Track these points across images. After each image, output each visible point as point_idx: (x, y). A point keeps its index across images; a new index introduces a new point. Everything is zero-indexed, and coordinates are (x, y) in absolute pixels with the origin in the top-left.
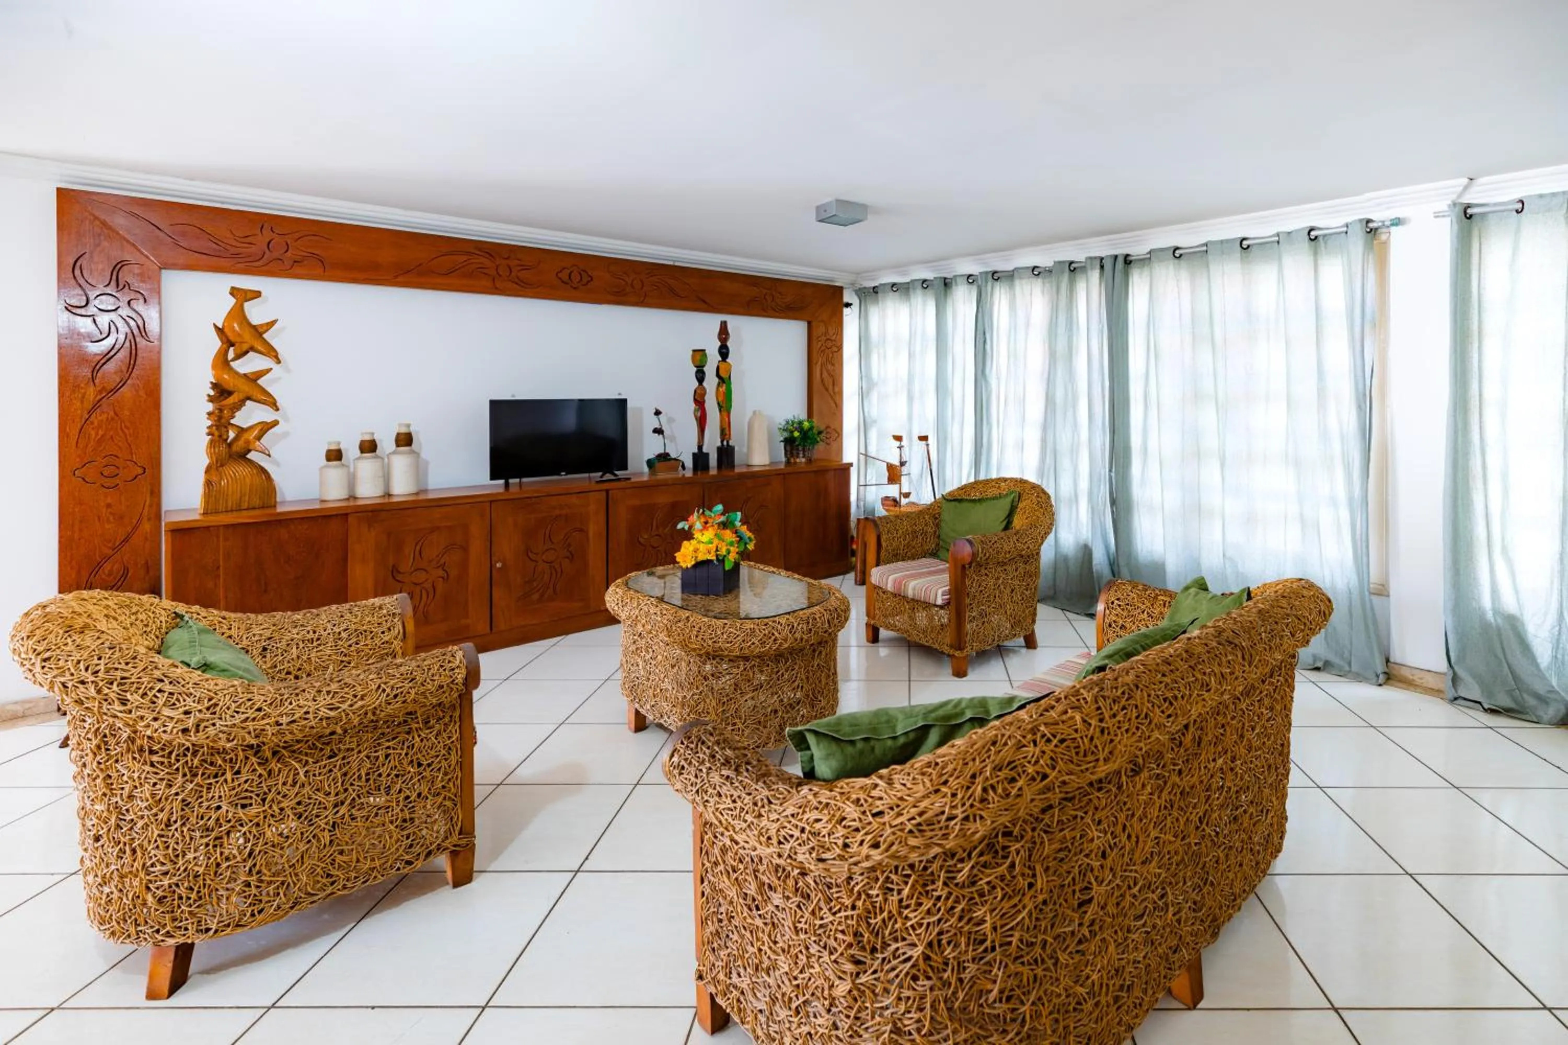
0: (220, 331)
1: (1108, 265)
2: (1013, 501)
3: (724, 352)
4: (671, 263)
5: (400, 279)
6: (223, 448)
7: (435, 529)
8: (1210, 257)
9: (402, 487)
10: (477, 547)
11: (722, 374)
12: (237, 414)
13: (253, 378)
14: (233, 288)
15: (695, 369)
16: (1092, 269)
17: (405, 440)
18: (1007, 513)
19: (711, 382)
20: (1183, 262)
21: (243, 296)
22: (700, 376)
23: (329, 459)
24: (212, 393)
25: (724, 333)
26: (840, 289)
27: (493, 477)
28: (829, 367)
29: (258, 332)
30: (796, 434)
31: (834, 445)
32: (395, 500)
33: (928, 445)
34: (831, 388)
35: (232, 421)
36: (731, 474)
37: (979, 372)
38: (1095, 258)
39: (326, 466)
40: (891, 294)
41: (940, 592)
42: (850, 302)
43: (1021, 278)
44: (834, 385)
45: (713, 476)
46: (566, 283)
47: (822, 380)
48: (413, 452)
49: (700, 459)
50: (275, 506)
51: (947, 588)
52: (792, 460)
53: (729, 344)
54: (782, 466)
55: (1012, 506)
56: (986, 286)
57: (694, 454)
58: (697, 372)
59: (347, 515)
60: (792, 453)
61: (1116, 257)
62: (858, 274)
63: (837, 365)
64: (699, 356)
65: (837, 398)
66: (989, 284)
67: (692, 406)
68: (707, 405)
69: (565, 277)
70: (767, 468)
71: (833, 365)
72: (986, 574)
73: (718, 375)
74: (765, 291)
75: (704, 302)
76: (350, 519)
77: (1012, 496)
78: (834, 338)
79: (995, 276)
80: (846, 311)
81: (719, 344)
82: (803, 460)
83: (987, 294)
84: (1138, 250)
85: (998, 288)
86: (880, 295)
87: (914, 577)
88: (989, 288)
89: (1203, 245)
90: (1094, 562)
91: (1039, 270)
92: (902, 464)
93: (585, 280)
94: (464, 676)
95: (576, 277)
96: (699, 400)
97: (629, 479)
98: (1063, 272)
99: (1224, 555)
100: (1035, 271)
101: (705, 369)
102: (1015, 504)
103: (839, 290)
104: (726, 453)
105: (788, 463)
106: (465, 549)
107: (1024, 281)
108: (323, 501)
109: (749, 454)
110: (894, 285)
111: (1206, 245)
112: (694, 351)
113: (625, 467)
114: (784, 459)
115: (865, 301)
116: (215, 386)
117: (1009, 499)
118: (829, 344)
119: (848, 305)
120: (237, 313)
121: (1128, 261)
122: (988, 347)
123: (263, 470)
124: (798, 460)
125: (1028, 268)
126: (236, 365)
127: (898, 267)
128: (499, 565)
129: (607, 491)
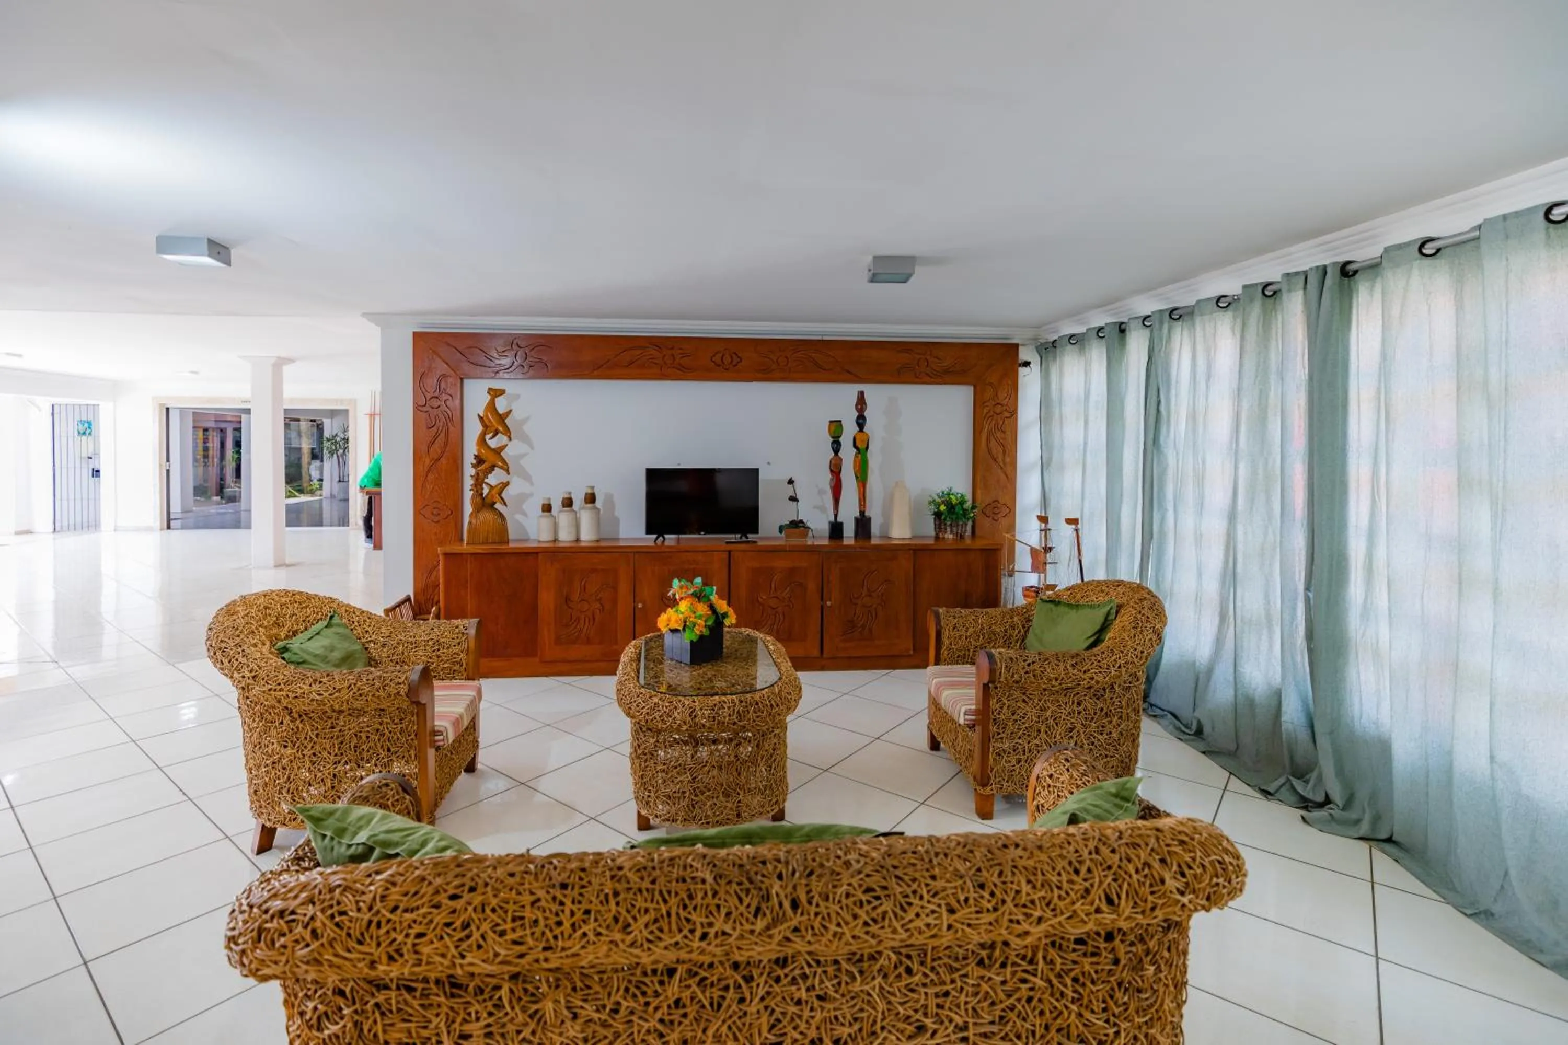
0: (481, 418)
1: (1313, 281)
2: (1108, 613)
3: (861, 421)
4: (819, 338)
5: (596, 373)
6: (478, 499)
7: (594, 571)
8: (1484, 246)
9: (587, 535)
10: (624, 588)
11: (858, 444)
12: (489, 476)
13: (498, 451)
14: (490, 389)
15: (831, 440)
16: (1289, 291)
17: (591, 499)
18: (1097, 627)
19: (848, 453)
20: (1438, 262)
21: (496, 393)
22: (836, 446)
23: (543, 511)
24: (474, 462)
25: (861, 403)
26: (1016, 346)
27: (649, 532)
28: (999, 434)
29: (502, 418)
30: (943, 508)
31: (1004, 522)
32: (583, 544)
33: (1077, 530)
34: (1000, 460)
35: (486, 480)
36: (866, 544)
37: (1150, 442)
38: (1297, 273)
39: (541, 516)
40: (1069, 347)
41: (963, 710)
42: (1029, 360)
43: (1202, 315)
44: (1004, 452)
45: (848, 546)
46: (719, 366)
47: (989, 451)
48: (596, 508)
49: (836, 529)
50: (508, 543)
51: (974, 707)
52: (941, 536)
53: (866, 414)
54: (932, 542)
55: (1106, 619)
56: (1161, 329)
57: (830, 522)
58: (833, 442)
59: (537, 553)
60: (940, 528)
61: (1325, 268)
62: (1039, 327)
63: (1008, 433)
64: (836, 427)
65: (1009, 469)
66: (1166, 326)
67: (829, 476)
68: (843, 475)
69: (717, 359)
70: (907, 542)
71: (1004, 432)
72: (1024, 701)
73: (855, 446)
74: (918, 357)
75: (848, 372)
76: (540, 556)
77: (1108, 608)
78: (1005, 402)
79: (1175, 314)
80: (1022, 371)
81: (857, 414)
82: (951, 536)
83: (1161, 340)
84: (1361, 254)
85: (1179, 329)
86: (1058, 350)
87: (953, 685)
88: (1165, 330)
89: (1473, 229)
90: (1284, 718)
91: (1228, 300)
92: (1048, 549)
93: (736, 360)
94: (406, 690)
95: (727, 359)
96: (836, 470)
97: (755, 542)
98: (1252, 300)
99: (1492, 758)
100: (1222, 302)
101: (841, 439)
102: (1112, 617)
103: (1012, 349)
104: (863, 524)
105: (937, 538)
106: (615, 589)
107: (1206, 318)
108: (539, 542)
109: (886, 525)
110: (1072, 336)
111: (1479, 227)
112: (831, 422)
113: (756, 531)
114: (933, 533)
115: (1047, 358)
116: (476, 457)
117: (1105, 610)
118: (998, 409)
119: (1027, 364)
120: (491, 406)
121: (1347, 272)
122: (1163, 408)
123: (501, 515)
124: (946, 536)
125: (1209, 299)
126: (489, 442)
127: (1074, 313)
128: (640, 606)
129: (730, 552)
